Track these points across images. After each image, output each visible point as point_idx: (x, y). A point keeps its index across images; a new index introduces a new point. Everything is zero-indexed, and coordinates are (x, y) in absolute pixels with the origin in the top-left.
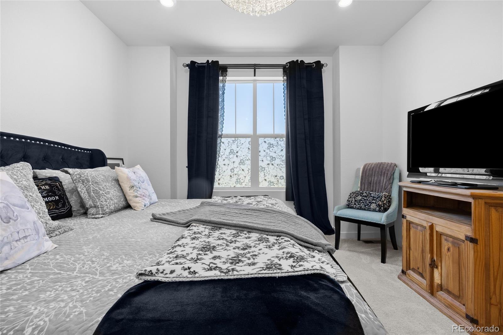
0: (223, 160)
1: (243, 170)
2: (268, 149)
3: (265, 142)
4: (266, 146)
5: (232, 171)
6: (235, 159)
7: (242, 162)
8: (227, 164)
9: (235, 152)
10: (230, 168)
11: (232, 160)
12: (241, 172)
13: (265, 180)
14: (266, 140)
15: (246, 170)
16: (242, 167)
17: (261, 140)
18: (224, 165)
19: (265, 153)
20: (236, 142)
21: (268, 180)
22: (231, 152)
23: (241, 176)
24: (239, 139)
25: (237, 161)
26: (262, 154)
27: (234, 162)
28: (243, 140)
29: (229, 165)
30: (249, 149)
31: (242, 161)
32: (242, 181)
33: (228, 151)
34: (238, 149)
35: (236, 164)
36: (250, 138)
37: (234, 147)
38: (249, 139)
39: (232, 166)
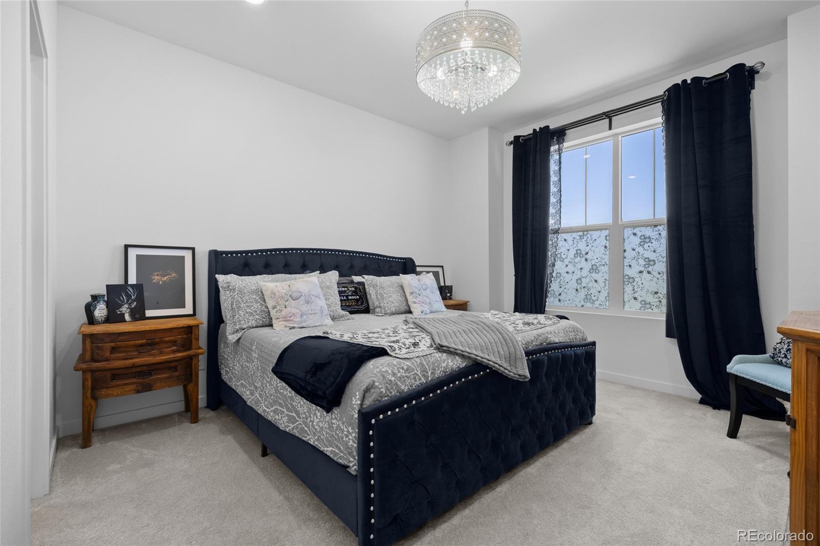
0: (565, 265)
1: (596, 281)
2: (641, 245)
3: (635, 234)
4: (637, 240)
5: (579, 282)
6: (583, 264)
7: (594, 269)
8: (570, 271)
9: (584, 253)
10: (575, 277)
11: (579, 266)
12: (593, 284)
13: (635, 299)
14: (636, 231)
15: (601, 280)
16: (595, 276)
17: (628, 232)
18: (567, 273)
19: (634, 254)
20: (585, 238)
21: (640, 299)
22: (577, 253)
23: (593, 291)
24: (590, 232)
25: (587, 266)
26: (629, 254)
27: (581, 269)
28: (595, 234)
29: (573, 272)
30: (606, 247)
31: (595, 267)
32: (594, 298)
33: (573, 252)
34: (588, 249)
35: (585, 272)
36: (608, 231)
37: (582, 246)
38: (606, 232)
39: (578, 275)
